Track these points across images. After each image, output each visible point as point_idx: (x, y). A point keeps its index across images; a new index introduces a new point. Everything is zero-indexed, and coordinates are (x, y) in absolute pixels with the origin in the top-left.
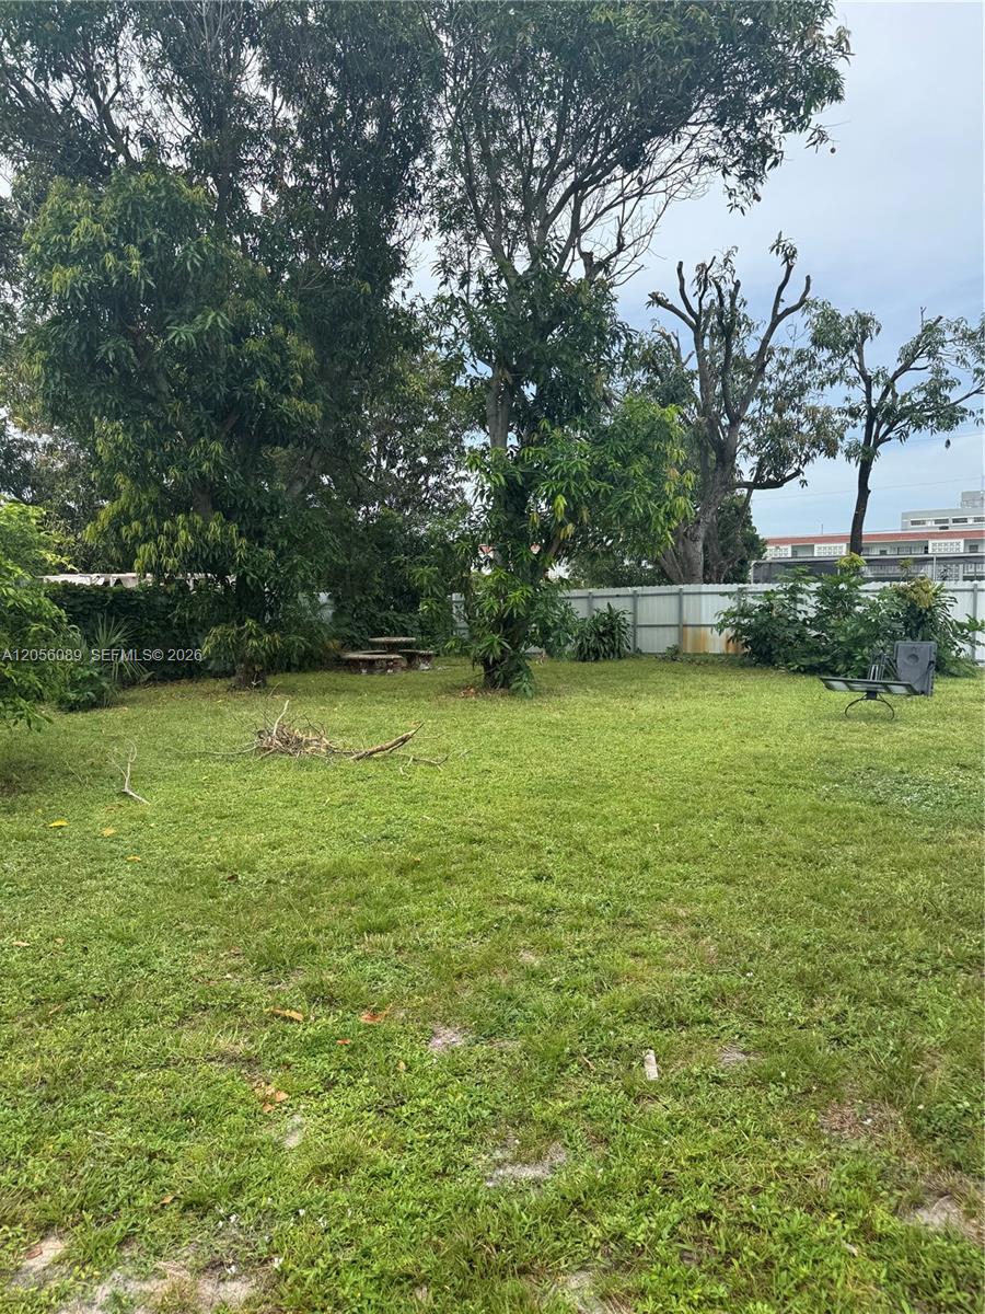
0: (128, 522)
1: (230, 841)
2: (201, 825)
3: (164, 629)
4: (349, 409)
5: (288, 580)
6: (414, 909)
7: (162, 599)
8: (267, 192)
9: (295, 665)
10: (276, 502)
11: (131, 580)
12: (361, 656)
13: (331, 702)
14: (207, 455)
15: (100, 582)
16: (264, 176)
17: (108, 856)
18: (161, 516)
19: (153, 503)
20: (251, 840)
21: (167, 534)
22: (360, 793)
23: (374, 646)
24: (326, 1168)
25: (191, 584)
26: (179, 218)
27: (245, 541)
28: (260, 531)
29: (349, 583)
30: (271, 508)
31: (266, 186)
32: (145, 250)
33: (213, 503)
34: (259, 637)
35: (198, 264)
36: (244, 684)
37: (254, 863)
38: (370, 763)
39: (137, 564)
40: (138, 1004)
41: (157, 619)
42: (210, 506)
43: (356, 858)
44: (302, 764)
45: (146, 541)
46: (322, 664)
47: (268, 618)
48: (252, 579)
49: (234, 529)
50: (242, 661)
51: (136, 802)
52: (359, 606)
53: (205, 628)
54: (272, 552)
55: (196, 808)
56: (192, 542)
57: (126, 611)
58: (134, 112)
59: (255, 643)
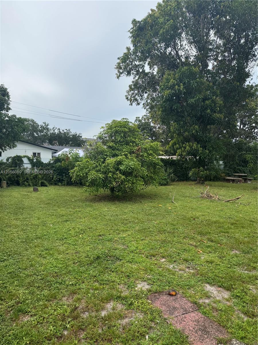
0: (176, 145)
1: (194, 213)
2: (188, 209)
3: (181, 169)
4: (231, 114)
5: (211, 158)
6: (233, 231)
7: (181, 162)
8: (214, 62)
9: (212, 179)
10: (210, 139)
11: (175, 158)
12: (231, 178)
13: (221, 189)
14: (194, 128)
15: (168, 158)
16: (213, 58)
17: (170, 212)
18: (183, 143)
19: (181, 140)
20: (198, 214)
21: (184, 147)
22: (225, 209)
23: (235, 176)
24: (208, 262)
25: (188, 159)
26: (192, 75)
27: (202, 148)
28: (206, 146)
29: (229, 159)
30: (209, 140)
31: (214, 61)
32: (184, 84)
33: (195, 139)
34: (203, 171)
35: (196, 86)
36: (199, 183)
37: (199, 217)
38: (229, 203)
39: (177, 154)
40: (176, 234)
41: (180, 167)
42: (194, 140)
43: (222, 220)
44: (211, 201)
45: (179, 149)
46: (219, 180)
47: (206, 167)
48: (202, 158)
49: (199, 146)
50: (199, 177)
51: (175, 204)
52: (231, 165)
53: (190, 169)
54: (208, 151)
55: (187, 207)
56: (189, 149)
57: (173, 165)
58: (184, 50)
59: (202, 173)
